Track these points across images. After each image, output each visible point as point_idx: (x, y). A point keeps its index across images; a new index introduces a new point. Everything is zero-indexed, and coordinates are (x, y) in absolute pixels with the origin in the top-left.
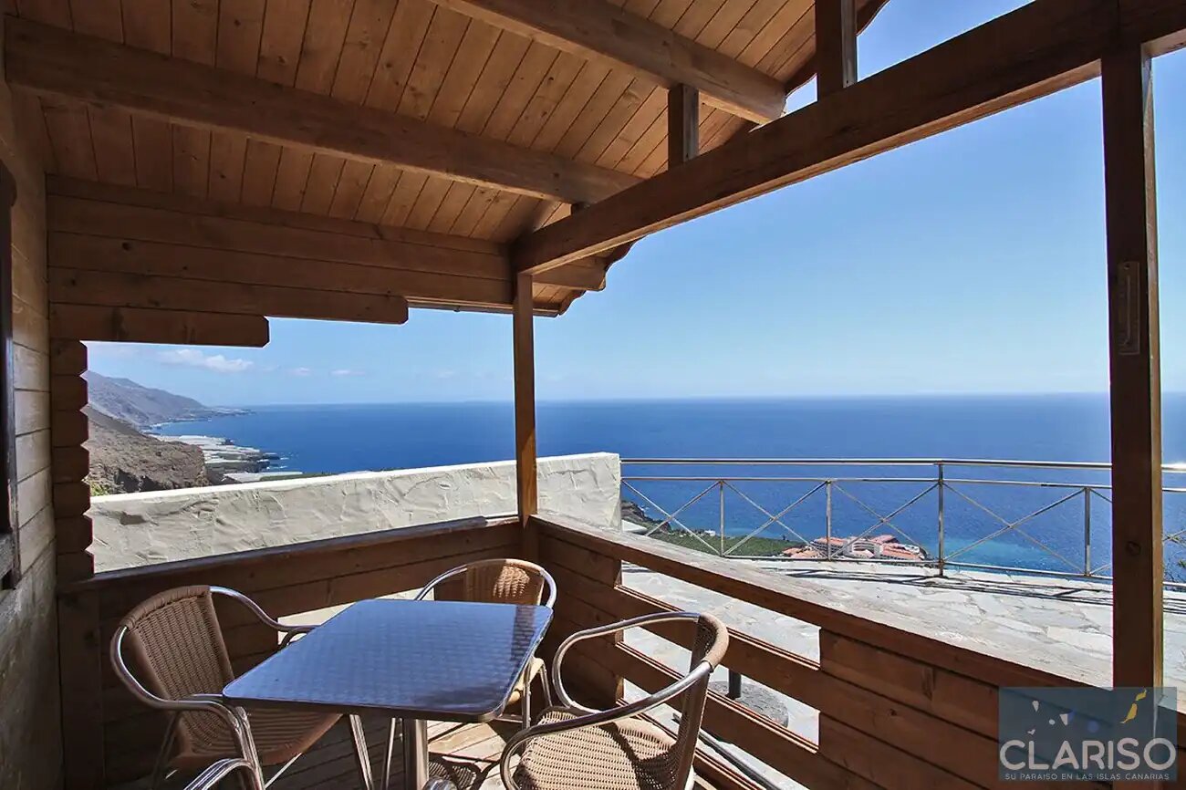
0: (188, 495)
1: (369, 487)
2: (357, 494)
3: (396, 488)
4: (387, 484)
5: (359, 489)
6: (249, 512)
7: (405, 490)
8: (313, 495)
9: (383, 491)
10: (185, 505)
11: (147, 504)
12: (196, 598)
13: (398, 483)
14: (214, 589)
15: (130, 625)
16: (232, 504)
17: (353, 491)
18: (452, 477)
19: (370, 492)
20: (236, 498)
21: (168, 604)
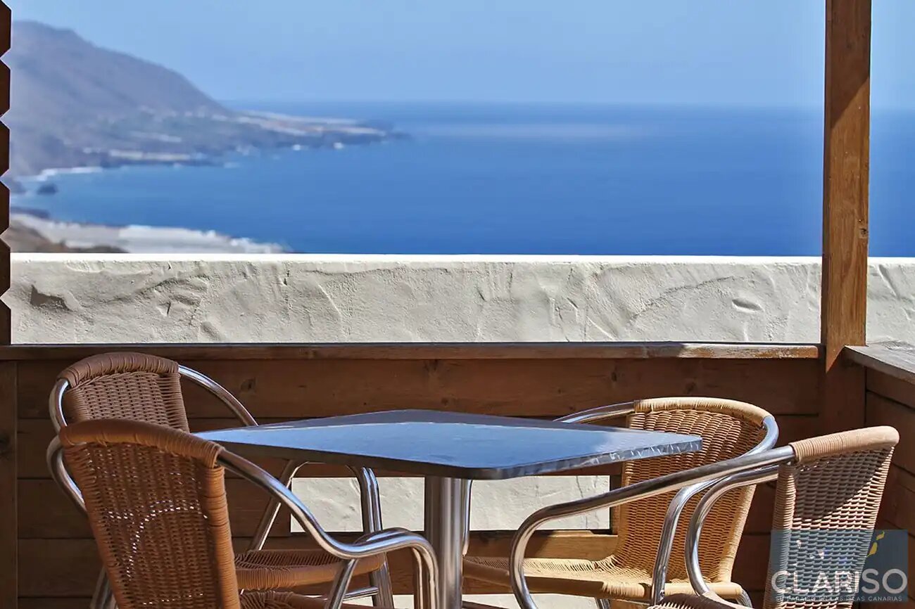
0: (149, 264)
1: (544, 286)
2: (516, 302)
3: (611, 295)
4: (589, 283)
5: (519, 289)
6: (270, 315)
7: (636, 305)
8: (407, 291)
9: (578, 299)
10: (142, 285)
11: (74, 274)
12: (157, 376)
13: (617, 282)
14: (184, 371)
15: (73, 383)
16: (235, 293)
17: (503, 293)
18: (766, 281)
19: (545, 299)
20: (242, 280)
21: (121, 372)
